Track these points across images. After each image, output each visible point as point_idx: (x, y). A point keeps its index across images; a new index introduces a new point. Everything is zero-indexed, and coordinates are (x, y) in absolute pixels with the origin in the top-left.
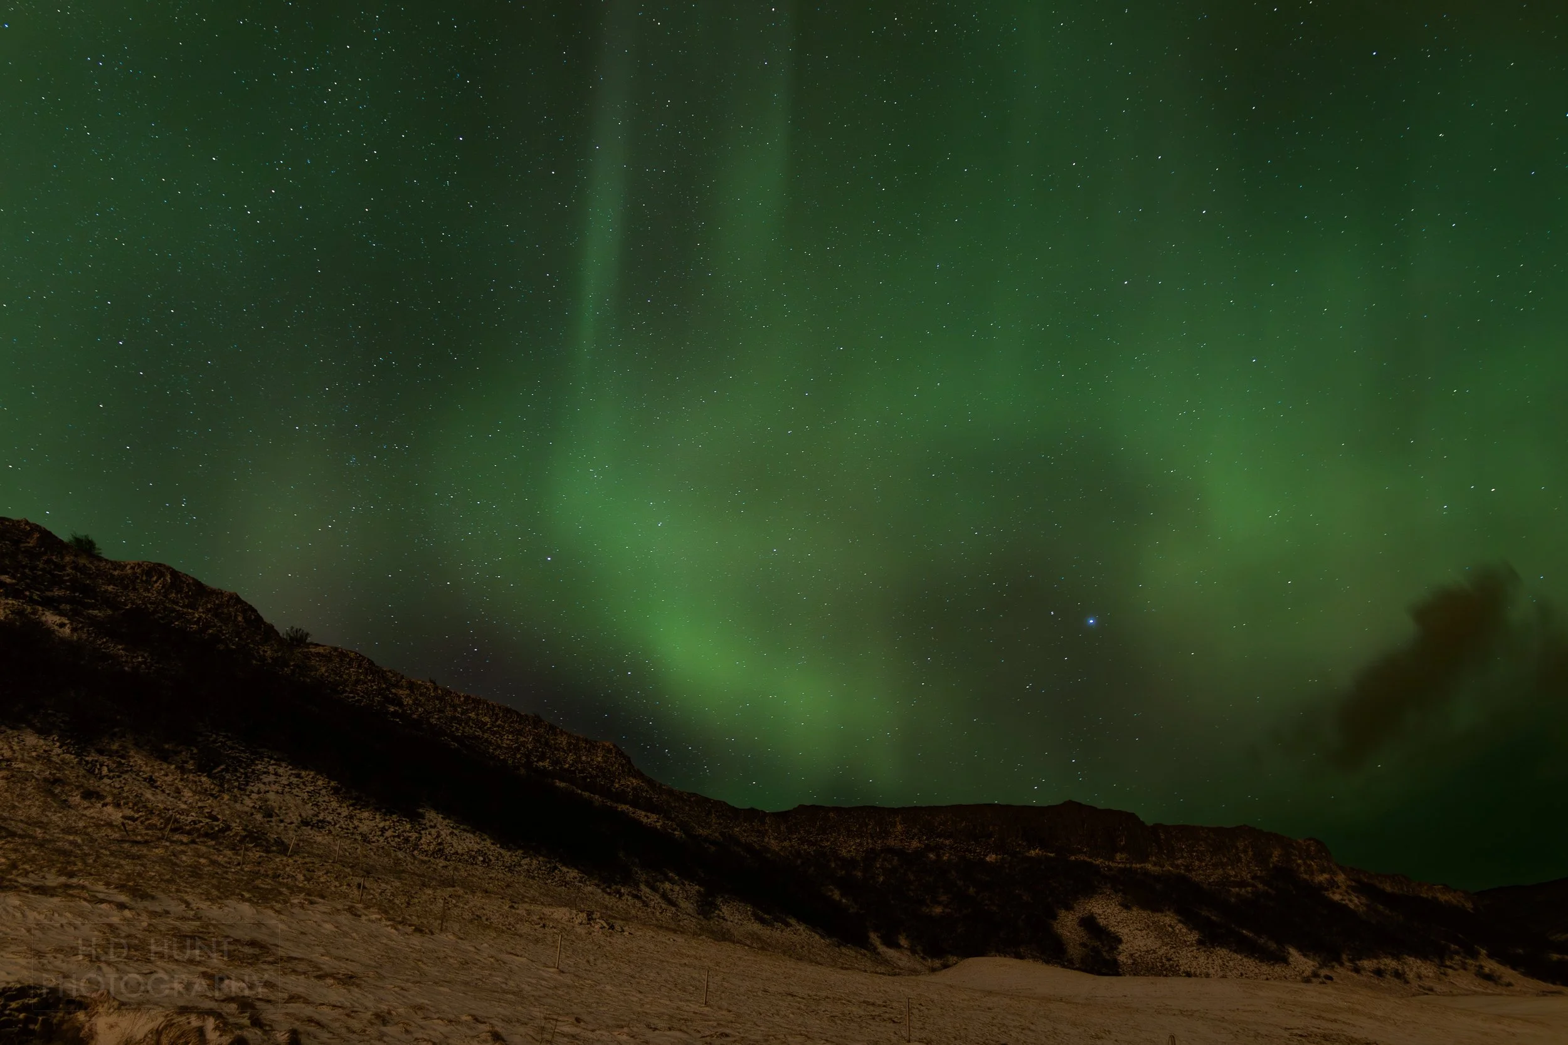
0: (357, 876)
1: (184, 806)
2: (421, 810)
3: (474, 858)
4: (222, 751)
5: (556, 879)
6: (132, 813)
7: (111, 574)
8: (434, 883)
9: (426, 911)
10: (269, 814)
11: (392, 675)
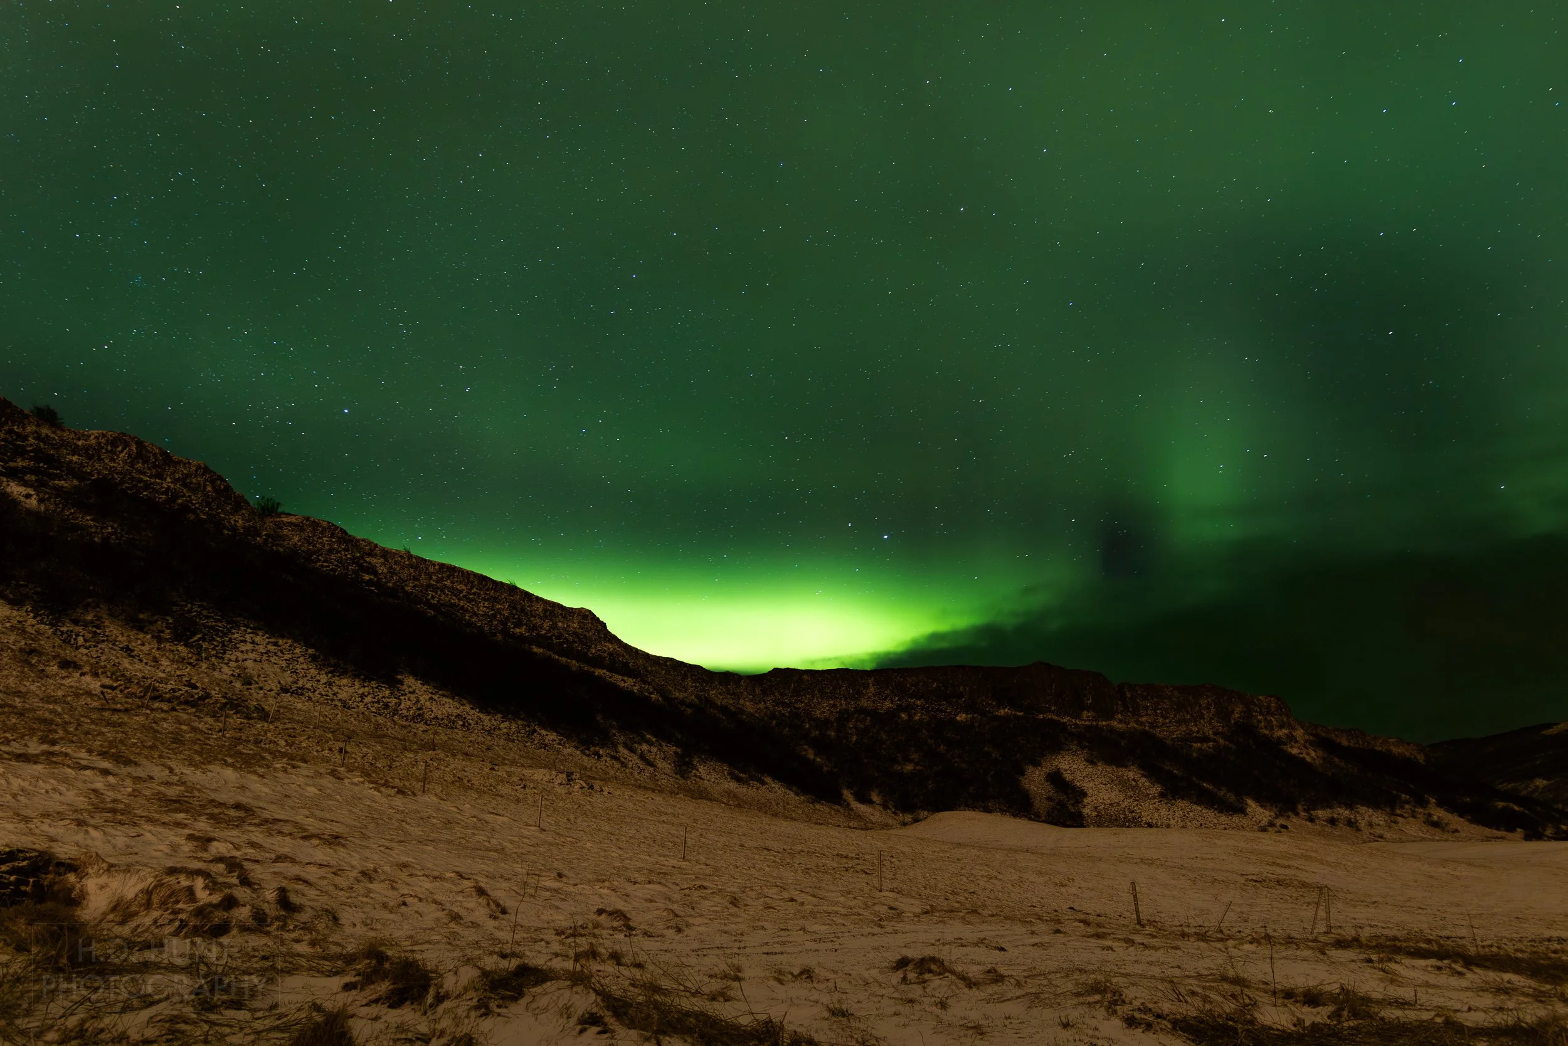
0: (337, 741)
1: (163, 675)
2: (399, 677)
3: (454, 722)
4: (198, 620)
5: (536, 742)
6: (111, 682)
7: (75, 444)
8: (415, 747)
9: (408, 774)
10: (248, 682)
11: (365, 544)
